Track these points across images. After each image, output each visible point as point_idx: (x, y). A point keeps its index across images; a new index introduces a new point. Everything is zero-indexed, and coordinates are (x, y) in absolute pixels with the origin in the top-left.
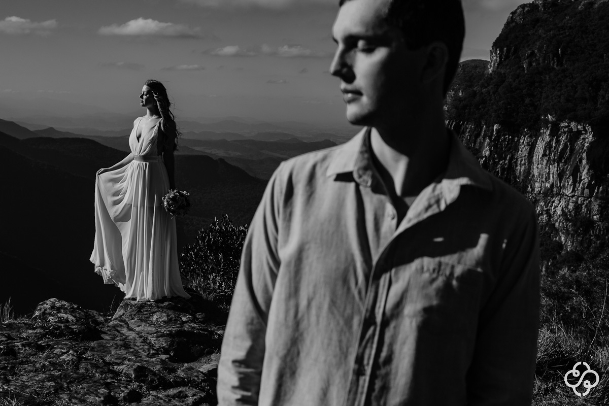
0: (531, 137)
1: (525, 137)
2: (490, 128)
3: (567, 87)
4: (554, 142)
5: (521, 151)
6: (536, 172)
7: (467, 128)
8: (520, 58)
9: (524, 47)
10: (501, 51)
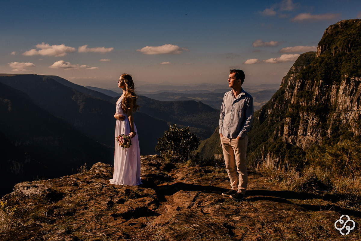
0: (337, 85)
1: (334, 85)
2: (318, 82)
3: (353, 61)
4: (348, 86)
5: (333, 92)
6: (340, 101)
7: (308, 83)
8: (331, 50)
9: (332, 44)
10: (322, 47)
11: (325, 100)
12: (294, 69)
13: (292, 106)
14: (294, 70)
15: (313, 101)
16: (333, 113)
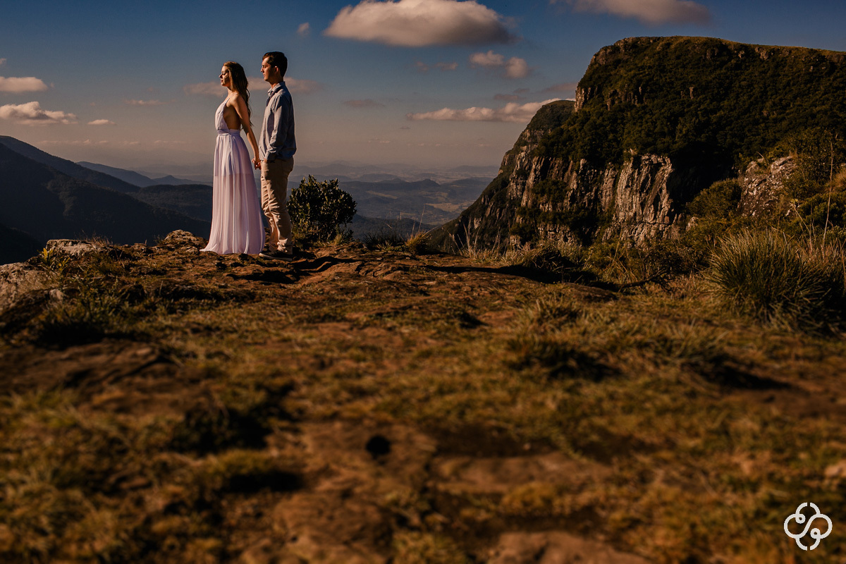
0: (614, 170)
1: (609, 170)
2: (577, 162)
3: (647, 122)
4: (636, 174)
5: (606, 183)
6: (620, 202)
7: (555, 164)
8: (603, 97)
9: (607, 86)
10: (586, 91)
11: (590, 201)
12: (528, 134)
13: (523, 212)
14: (529, 138)
15: (567, 202)
16: (606, 228)
